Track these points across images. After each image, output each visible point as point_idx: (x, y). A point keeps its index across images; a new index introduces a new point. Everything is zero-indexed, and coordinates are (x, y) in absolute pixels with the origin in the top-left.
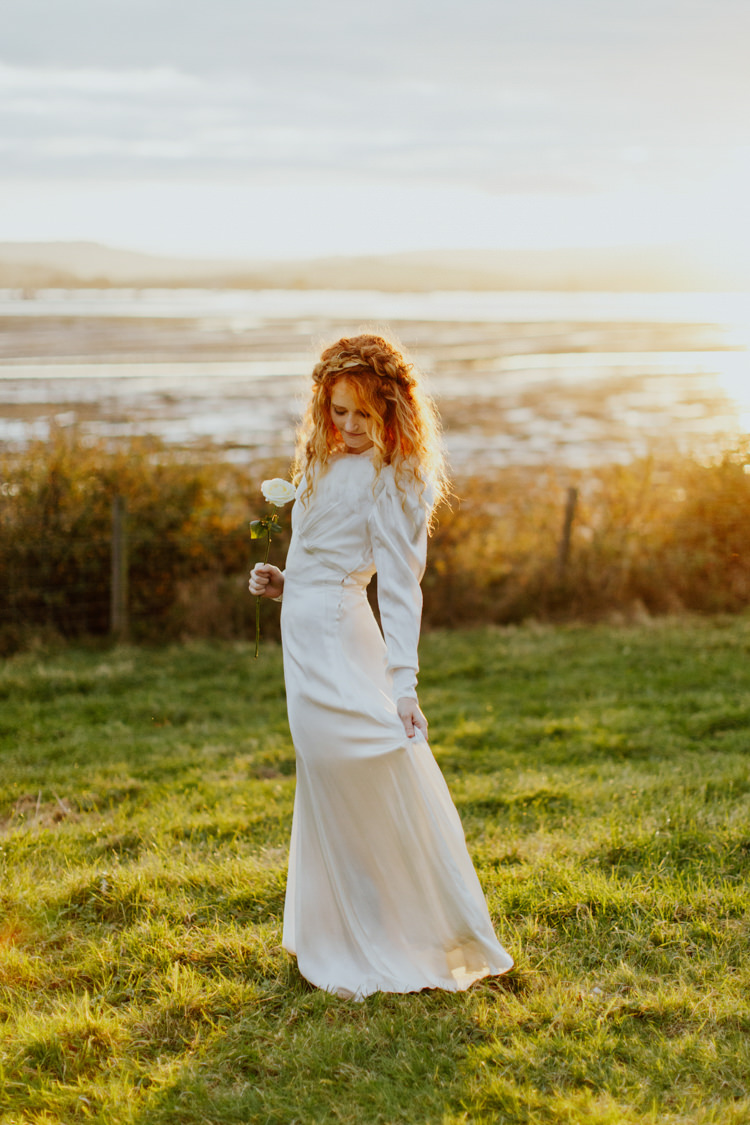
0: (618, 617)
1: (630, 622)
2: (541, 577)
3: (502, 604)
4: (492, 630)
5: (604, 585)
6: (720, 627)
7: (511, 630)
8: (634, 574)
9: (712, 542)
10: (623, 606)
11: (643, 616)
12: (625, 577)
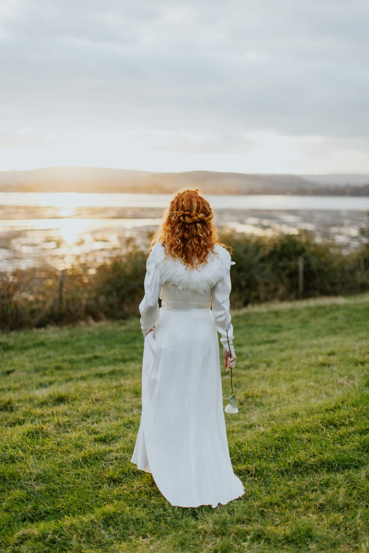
0: (83, 323)
1: (88, 324)
2: (52, 308)
3: (36, 320)
4: (35, 330)
5: (76, 311)
6: (122, 324)
7: (42, 330)
8: (87, 307)
9: (115, 293)
10: (85, 319)
11: (92, 322)
12: (83, 308)
